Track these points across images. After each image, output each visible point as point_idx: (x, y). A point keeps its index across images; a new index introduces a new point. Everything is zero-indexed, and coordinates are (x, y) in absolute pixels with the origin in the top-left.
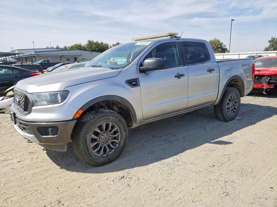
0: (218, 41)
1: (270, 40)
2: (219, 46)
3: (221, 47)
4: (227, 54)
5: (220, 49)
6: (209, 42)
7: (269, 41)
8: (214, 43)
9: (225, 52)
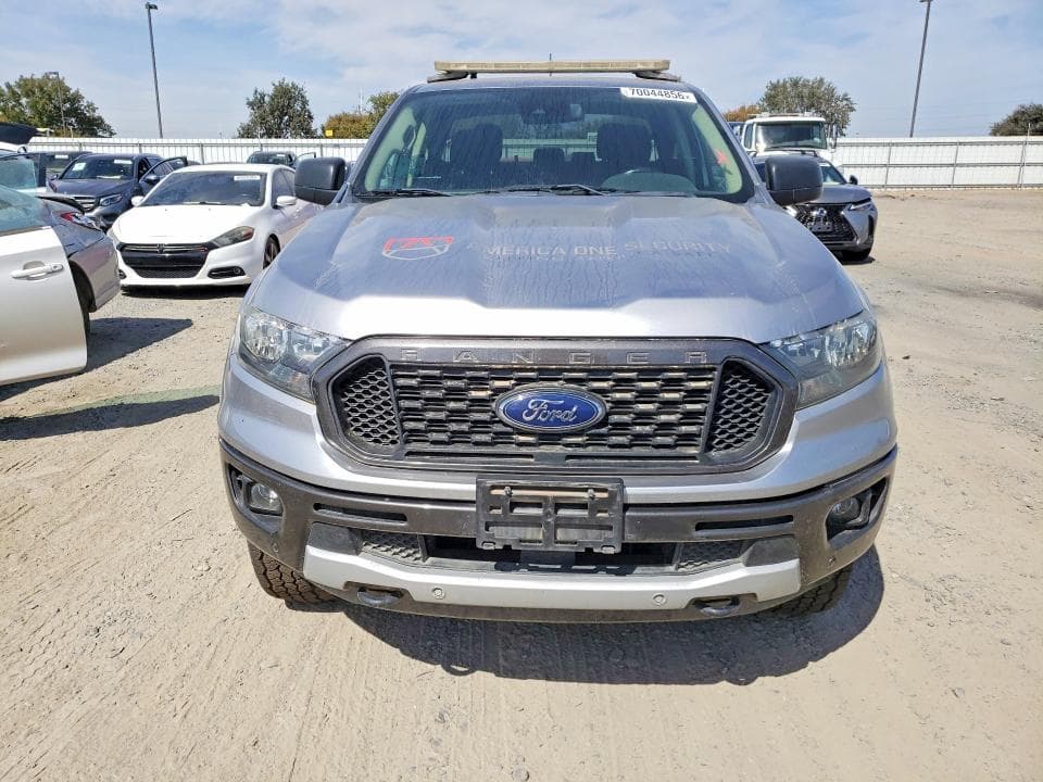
0: (60, 86)
1: (252, 99)
2: (68, 105)
3: (75, 112)
4: (105, 140)
5: (73, 120)
6: (19, 86)
7: (251, 104)
8: (41, 89)
9: (94, 134)
